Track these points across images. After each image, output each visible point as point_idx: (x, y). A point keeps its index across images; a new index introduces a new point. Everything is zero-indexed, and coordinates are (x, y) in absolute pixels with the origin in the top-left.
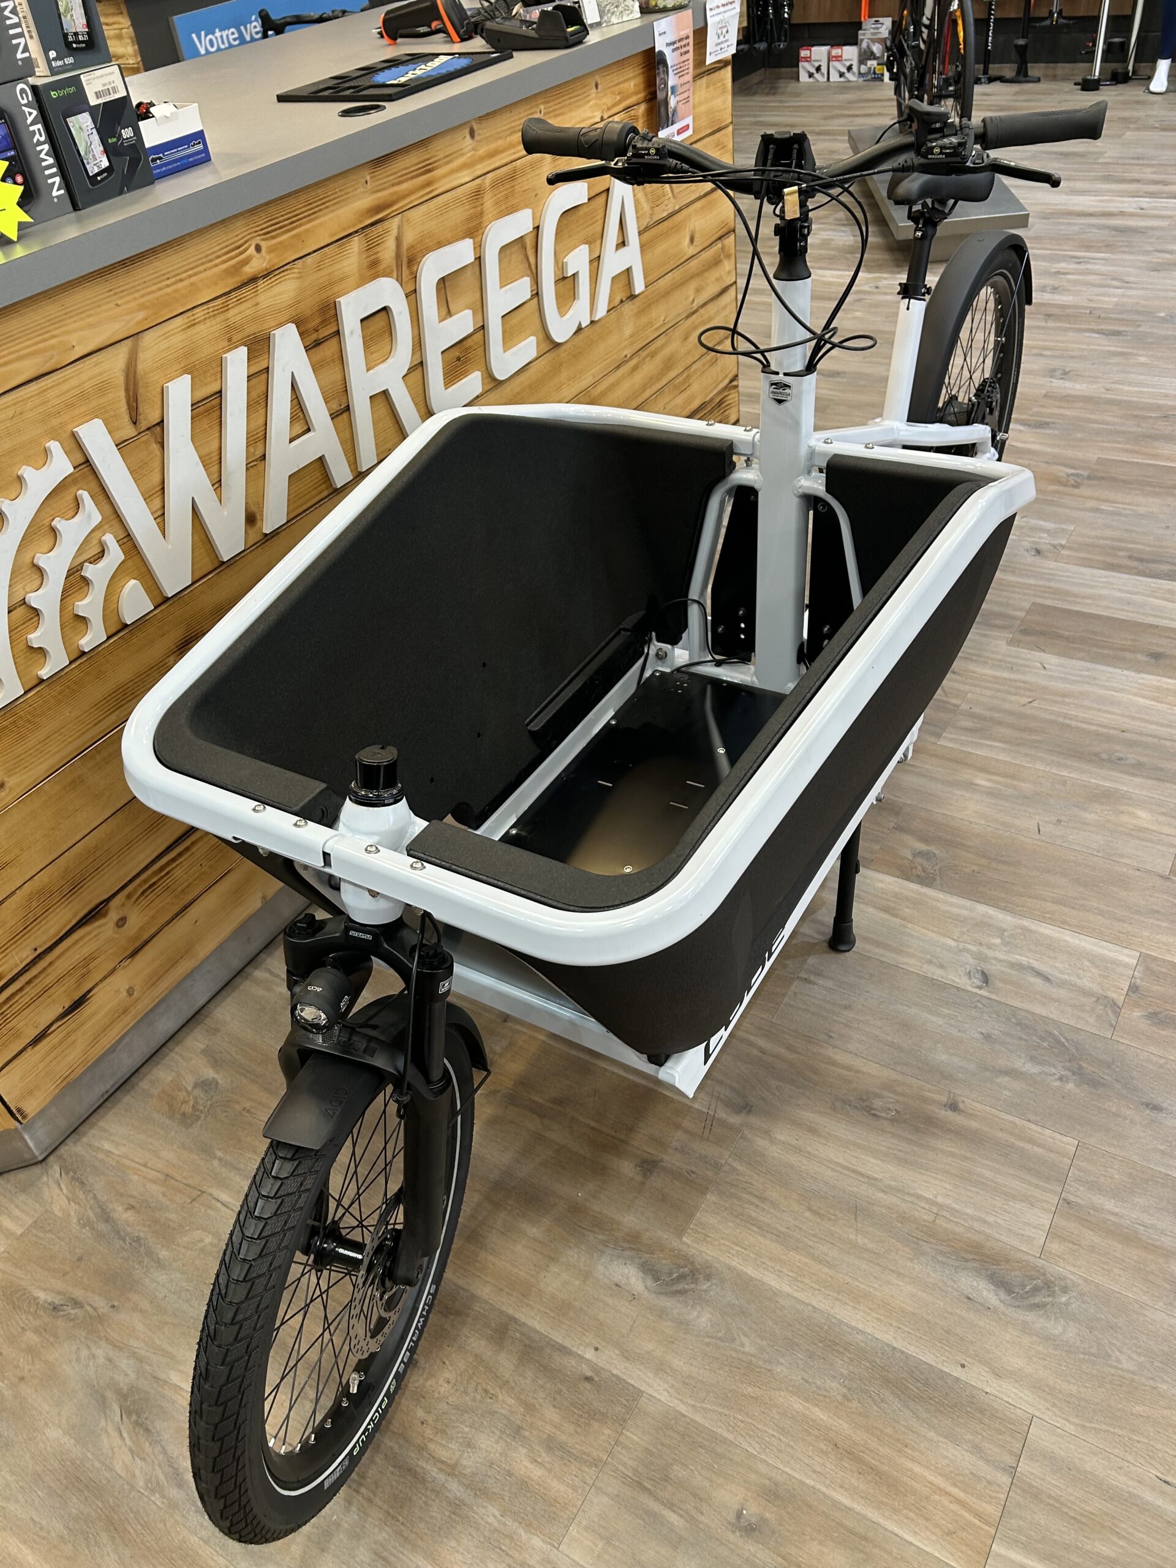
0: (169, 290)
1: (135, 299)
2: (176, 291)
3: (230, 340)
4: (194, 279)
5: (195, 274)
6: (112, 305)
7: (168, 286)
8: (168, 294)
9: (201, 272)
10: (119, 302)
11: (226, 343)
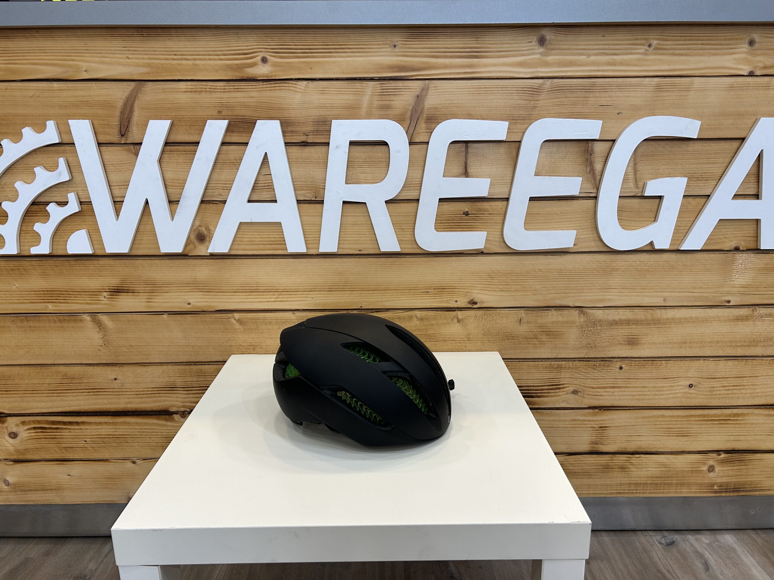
0: (174, 62)
1: (143, 59)
2: (179, 65)
3: (219, 112)
4: (198, 62)
5: (201, 60)
6: (124, 56)
7: (174, 59)
8: (172, 64)
9: (205, 60)
10: (130, 56)
11: (215, 113)
